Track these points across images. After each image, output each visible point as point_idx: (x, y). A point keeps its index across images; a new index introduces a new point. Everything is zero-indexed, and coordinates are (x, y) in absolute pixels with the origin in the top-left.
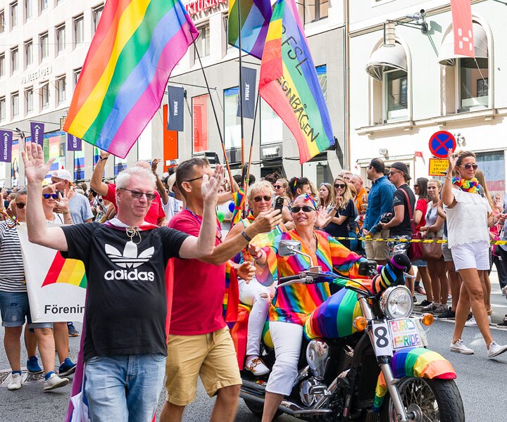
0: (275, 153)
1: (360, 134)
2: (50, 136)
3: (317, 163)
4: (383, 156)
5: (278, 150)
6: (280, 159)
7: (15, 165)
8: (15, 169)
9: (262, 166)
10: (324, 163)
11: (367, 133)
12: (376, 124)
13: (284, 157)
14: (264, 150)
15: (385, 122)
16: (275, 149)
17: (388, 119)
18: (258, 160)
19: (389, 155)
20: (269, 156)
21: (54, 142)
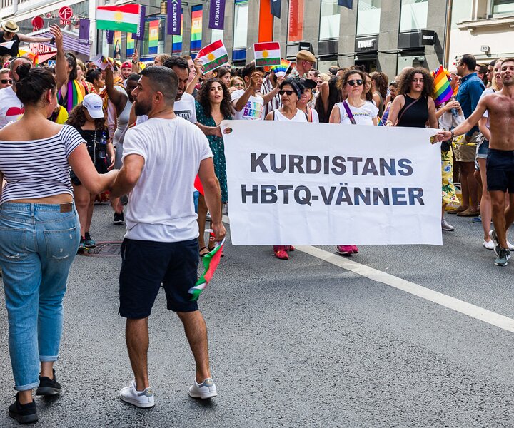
0: (371, 46)
1: (461, 29)
2: (151, 20)
3: (413, 58)
4: (484, 53)
5: (374, 42)
6: (376, 52)
7: (117, 47)
8: (117, 51)
9: (357, 59)
10: (421, 58)
11: (469, 28)
12: (480, 18)
13: (379, 50)
14: (359, 42)
15: (490, 16)
16: (371, 41)
17: (493, 13)
18: (353, 52)
19: (491, 52)
20: (364, 48)
21: (154, 25)
